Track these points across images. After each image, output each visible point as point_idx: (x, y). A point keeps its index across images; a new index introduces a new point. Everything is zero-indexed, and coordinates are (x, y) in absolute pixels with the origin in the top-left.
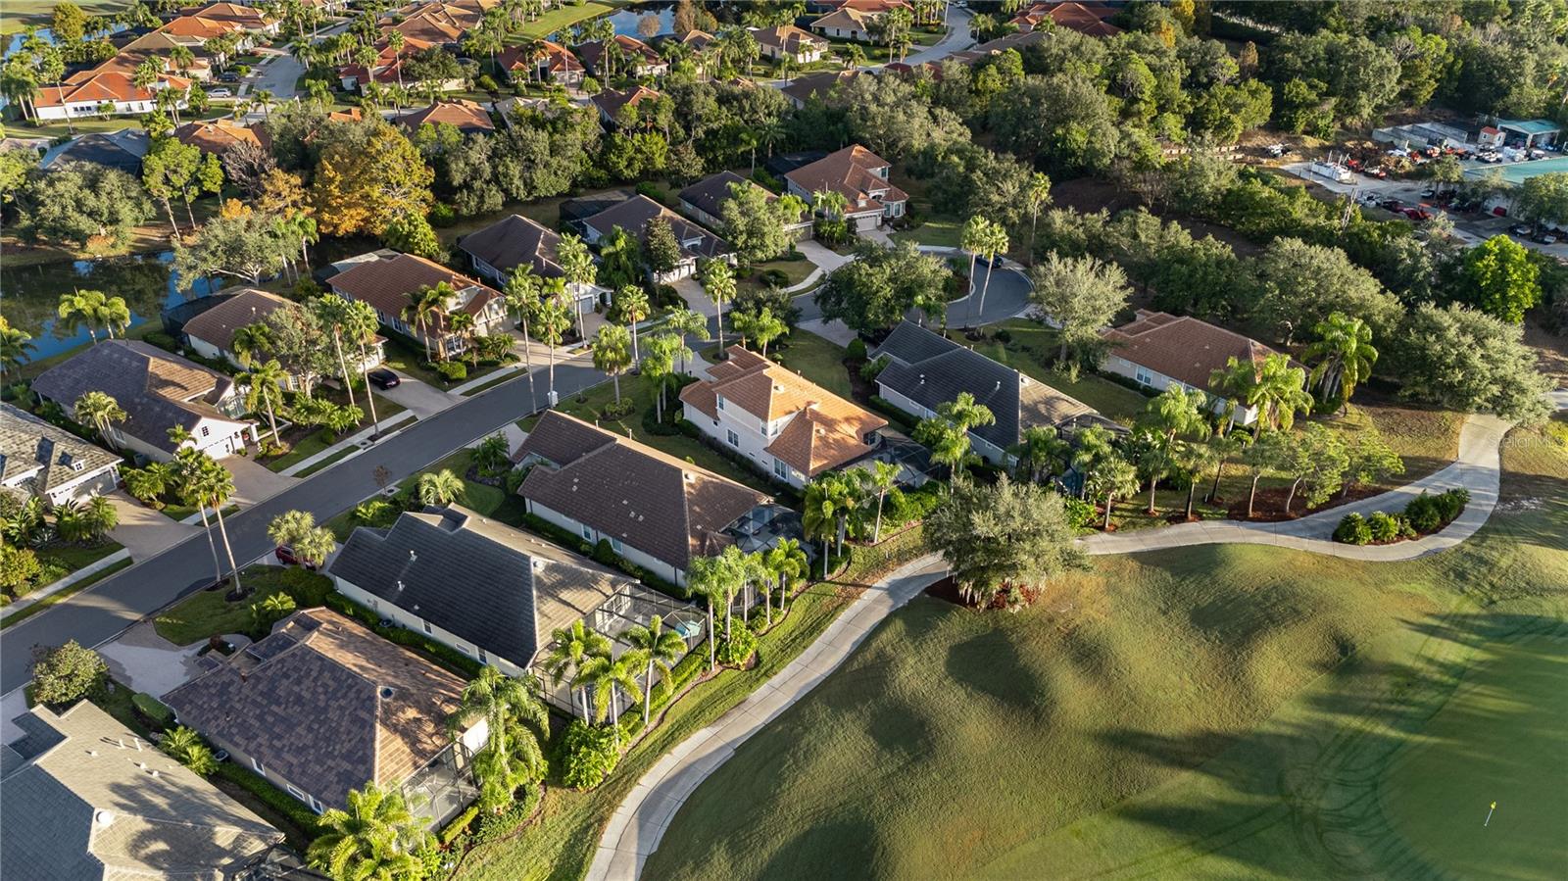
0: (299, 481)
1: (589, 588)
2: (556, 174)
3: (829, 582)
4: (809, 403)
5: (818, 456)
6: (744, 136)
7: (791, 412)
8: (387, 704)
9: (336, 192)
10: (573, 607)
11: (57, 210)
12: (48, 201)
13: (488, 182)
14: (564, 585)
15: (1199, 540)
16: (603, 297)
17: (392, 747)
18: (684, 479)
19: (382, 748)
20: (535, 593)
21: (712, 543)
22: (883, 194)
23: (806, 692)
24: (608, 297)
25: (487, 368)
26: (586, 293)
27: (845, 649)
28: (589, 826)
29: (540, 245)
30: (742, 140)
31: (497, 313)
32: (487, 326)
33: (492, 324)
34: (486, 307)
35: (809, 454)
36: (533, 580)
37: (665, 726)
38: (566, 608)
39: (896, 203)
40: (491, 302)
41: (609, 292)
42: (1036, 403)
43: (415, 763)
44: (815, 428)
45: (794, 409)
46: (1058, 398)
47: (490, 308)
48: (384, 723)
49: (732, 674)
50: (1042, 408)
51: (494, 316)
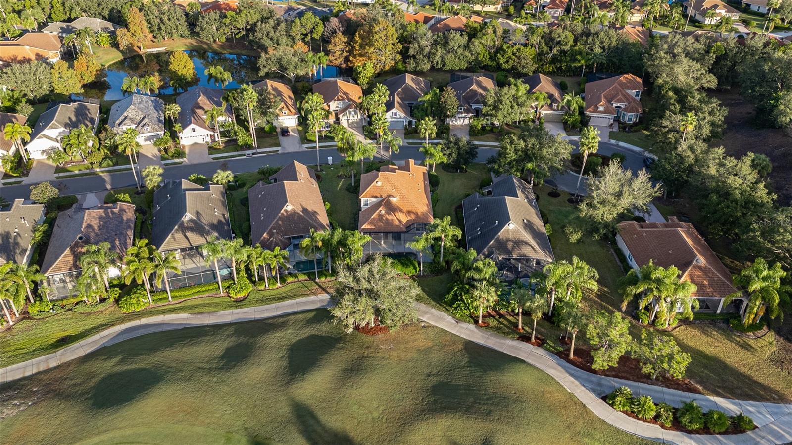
0: (212, 160)
1: (202, 236)
2: (459, 58)
3: (317, 283)
4: (389, 196)
5: (371, 223)
6: (579, 57)
7: (376, 197)
8: (78, 242)
9: (357, 48)
10: (189, 240)
11: (261, 34)
12: (258, 31)
13: (424, 57)
14: (191, 230)
15: (518, 355)
16: (410, 122)
17: (67, 259)
18: (285, 207)
19: (63, 257)
20: (176, 227)
21: (272, 240)
22: (623, 107)
23: (239, 321)
24: (414, 123)
25: (329, 140)
26: (400, 118)
27: (280, 313)
28: (108, 325)
29: (400, 90)
30: (577, 59)
31: (354, 116)
32: (348, 122)
33: (351, 121)
34: (348, 112)
35: (368, 220)
36: (180, 222)
37: (182, 304)
38: (185, 239)
39: (629, 114)
40: (351, 110)
41: (414, 121)
42: (508, 240)
43: (70, 270)
44: (380, 209)
45: (379, 196)
46: (527, 243)
47: (350, 113)
48: (71, 249)
49: (228, 299)
50: (510, 245)
51: (351, 117)
